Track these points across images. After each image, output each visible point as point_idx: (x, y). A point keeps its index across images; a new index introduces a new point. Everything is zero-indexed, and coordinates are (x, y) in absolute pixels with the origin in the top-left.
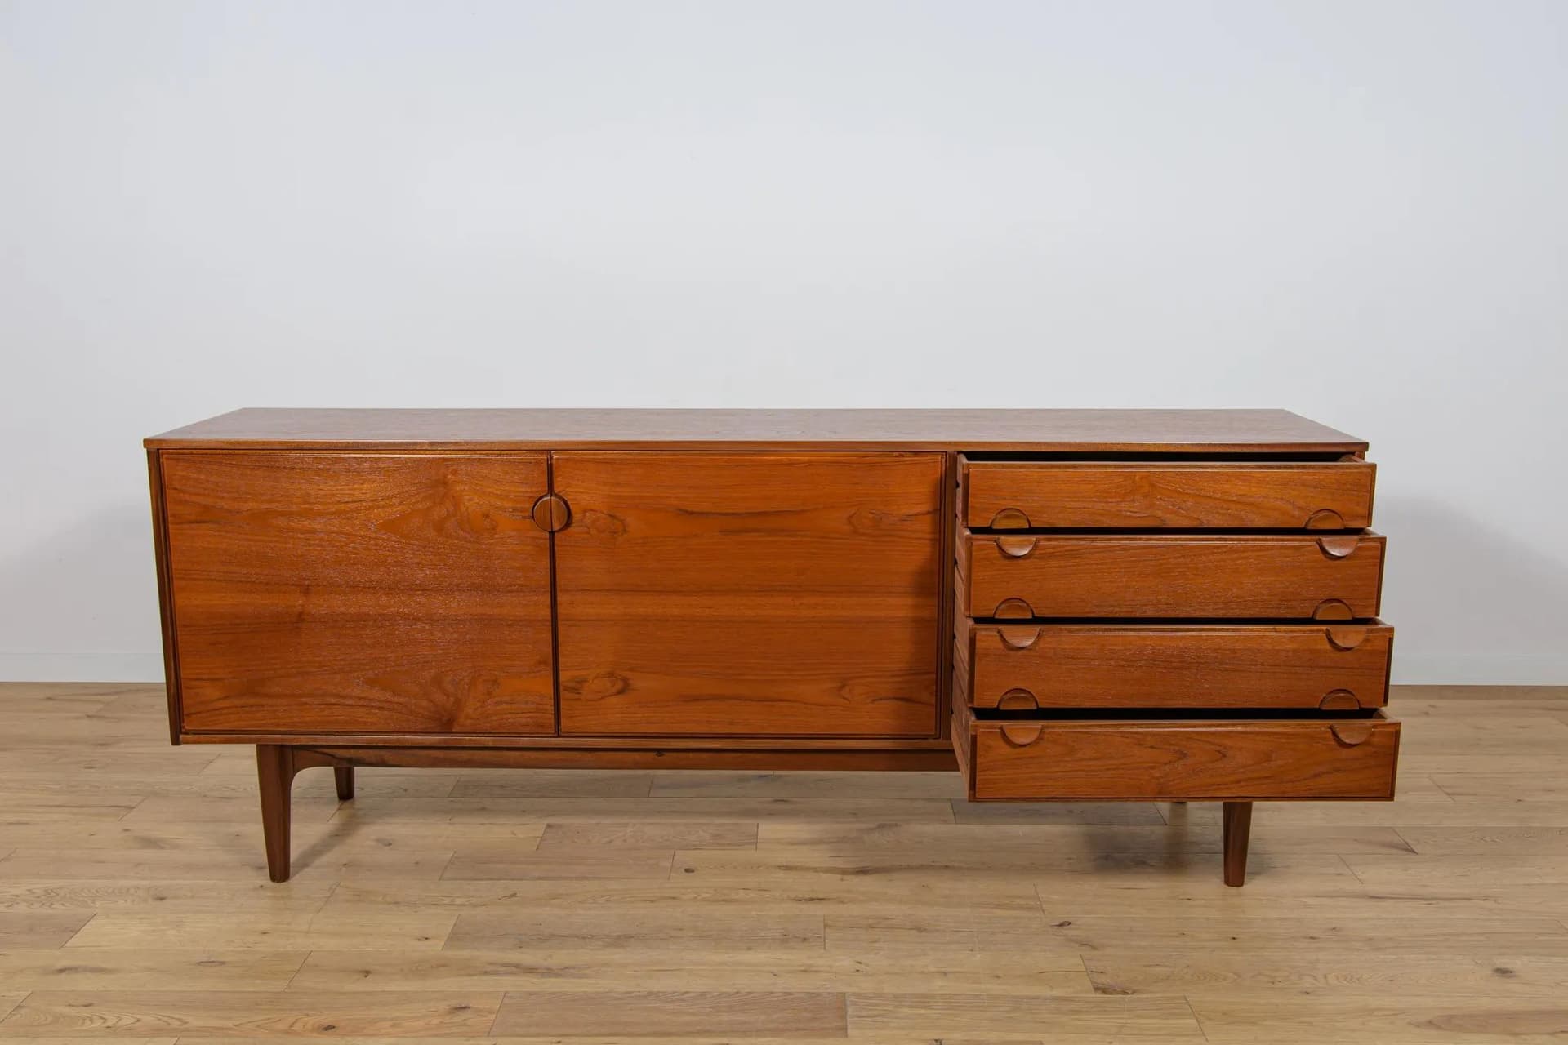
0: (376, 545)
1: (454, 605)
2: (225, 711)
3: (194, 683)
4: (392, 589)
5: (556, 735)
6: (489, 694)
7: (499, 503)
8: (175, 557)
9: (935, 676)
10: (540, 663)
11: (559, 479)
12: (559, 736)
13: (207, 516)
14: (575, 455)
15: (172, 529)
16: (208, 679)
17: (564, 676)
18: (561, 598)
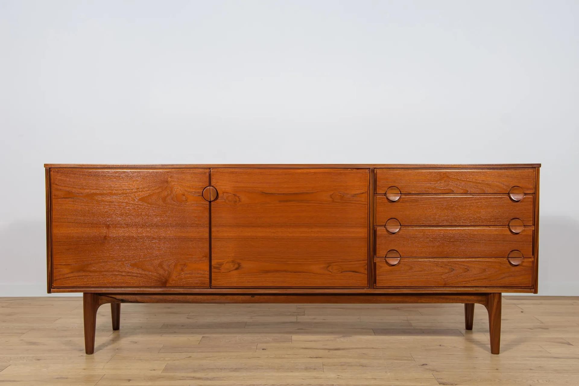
0: (138, 207)
1: (169, 232)
2: (70, 278)
3: (59, 266)
4: (143, 226)
5: (210, 288)
6: (182, 270)
7: (189, 190)
8: (54, 213)
9: (367, 261)
10: (204, 257)
11: (213, 180)
12: (211, 288)
13: (69, 195)
14: (221, 170)
15: (54, 201)
16: (65, 265)
17: (213, 263)
18: (213, 229)
